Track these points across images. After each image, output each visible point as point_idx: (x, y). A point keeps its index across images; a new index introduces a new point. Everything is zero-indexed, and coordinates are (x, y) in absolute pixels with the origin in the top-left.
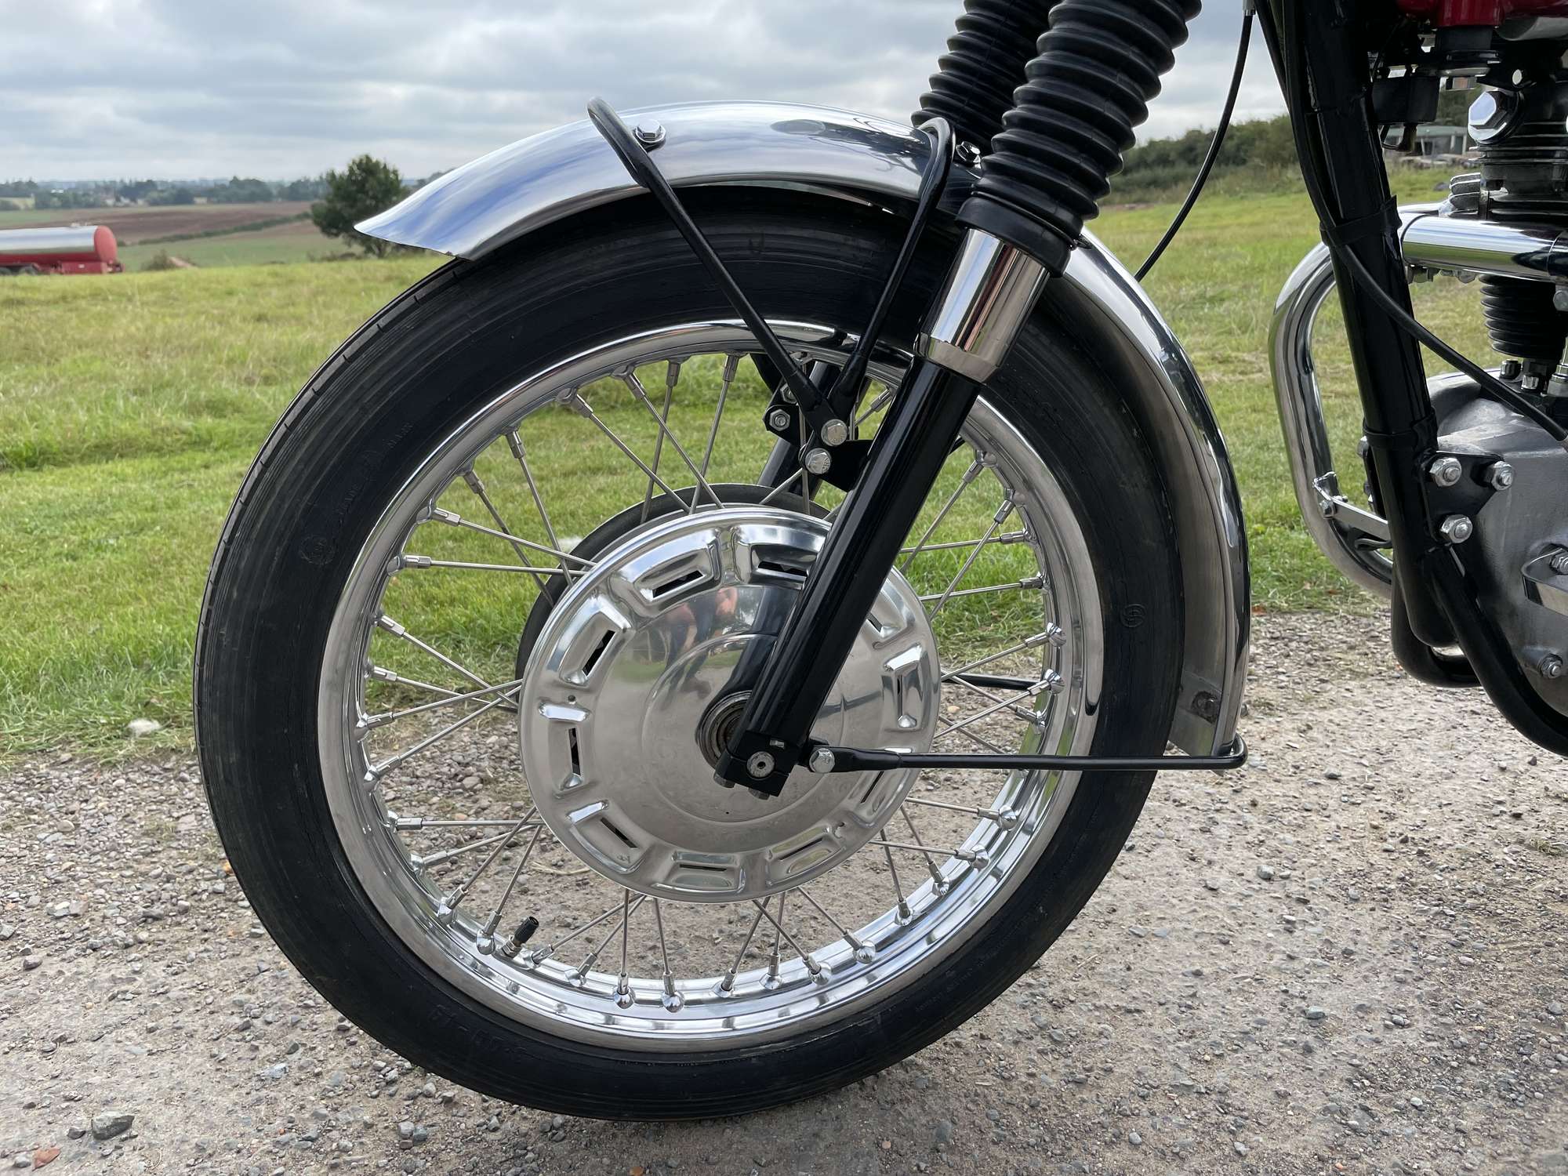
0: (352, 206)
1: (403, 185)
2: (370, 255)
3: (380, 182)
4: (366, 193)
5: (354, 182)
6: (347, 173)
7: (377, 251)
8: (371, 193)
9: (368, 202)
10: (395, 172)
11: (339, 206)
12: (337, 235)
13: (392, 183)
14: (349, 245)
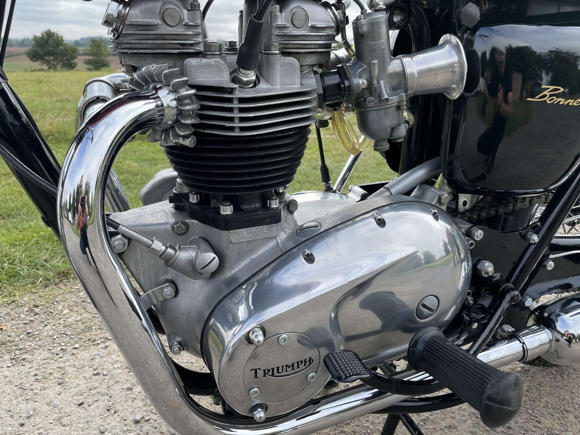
0: (43, 50)
1: (64, 42)
2: (51, 70)
3: (54, 40)
4: (49, 45)
5: (43, 40)
6: (41, 36)
7: (53, 67)
8: (51, 45)
9: (50, 48)
10: (62, 37)
11: (38, 49)
12: (36, 61)
13: (60, 41)
14: (42, 65)
